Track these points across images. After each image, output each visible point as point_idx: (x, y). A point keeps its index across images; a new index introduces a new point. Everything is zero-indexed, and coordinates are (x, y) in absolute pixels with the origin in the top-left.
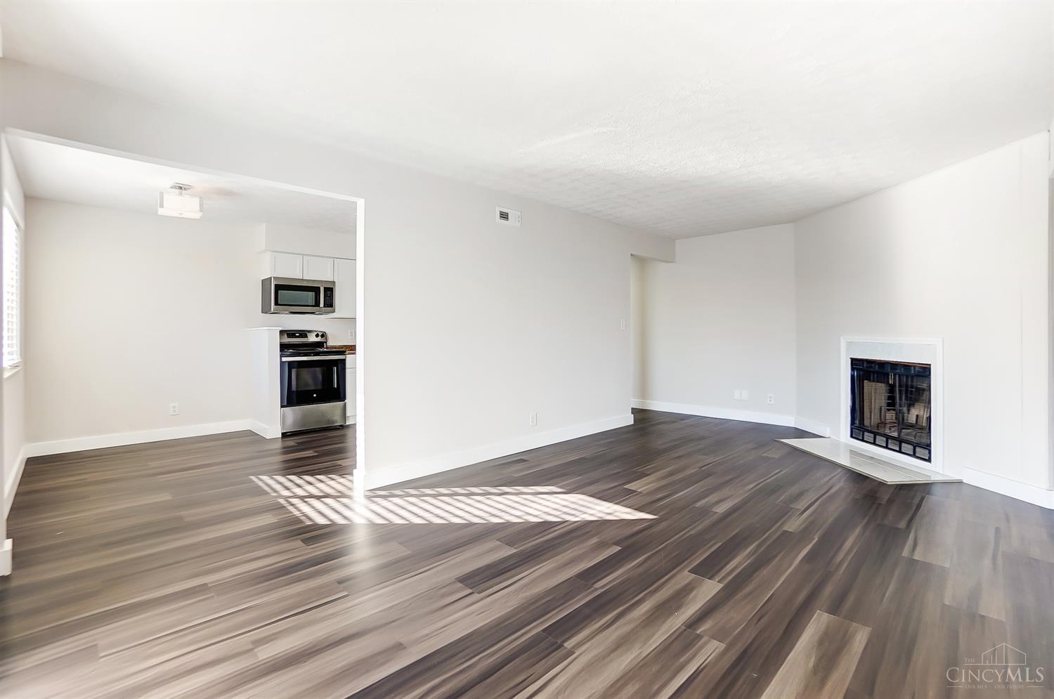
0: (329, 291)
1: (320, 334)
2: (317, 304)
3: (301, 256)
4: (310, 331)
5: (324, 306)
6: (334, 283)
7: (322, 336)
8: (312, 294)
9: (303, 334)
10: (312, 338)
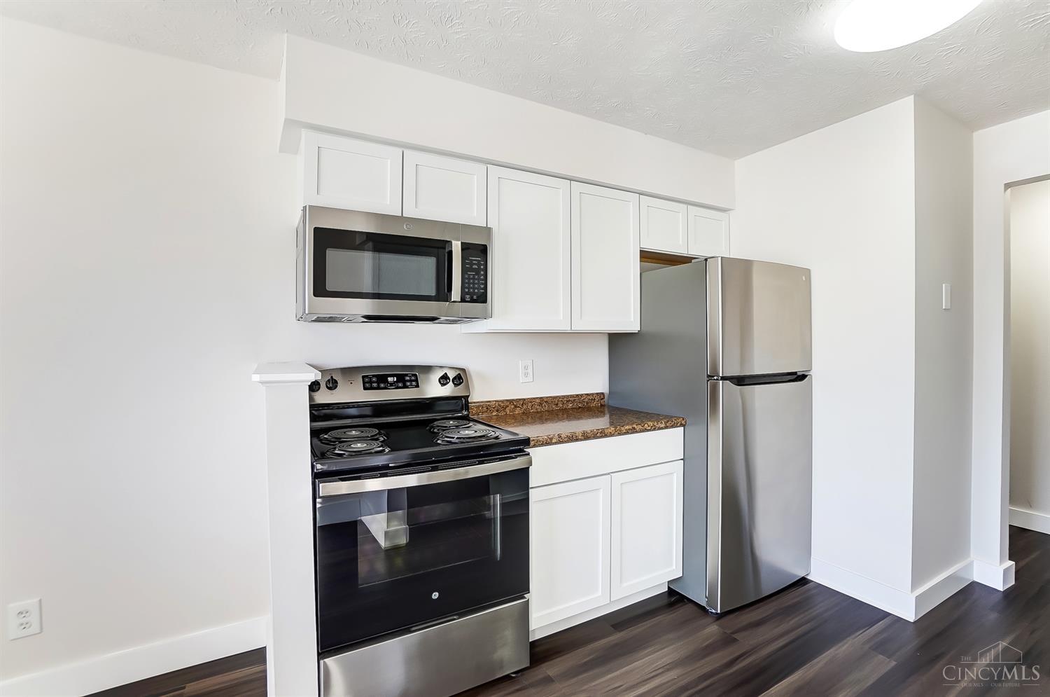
0: (477, 253)
1: (451, 375)
2: (443, 293)
3: (399, 151)
4: (427, 369)
5: (463, 300)
6: (487, 231)
7: (458, 380)
8: (428, 264)
9: (407, 376)
10: (433, 389)
